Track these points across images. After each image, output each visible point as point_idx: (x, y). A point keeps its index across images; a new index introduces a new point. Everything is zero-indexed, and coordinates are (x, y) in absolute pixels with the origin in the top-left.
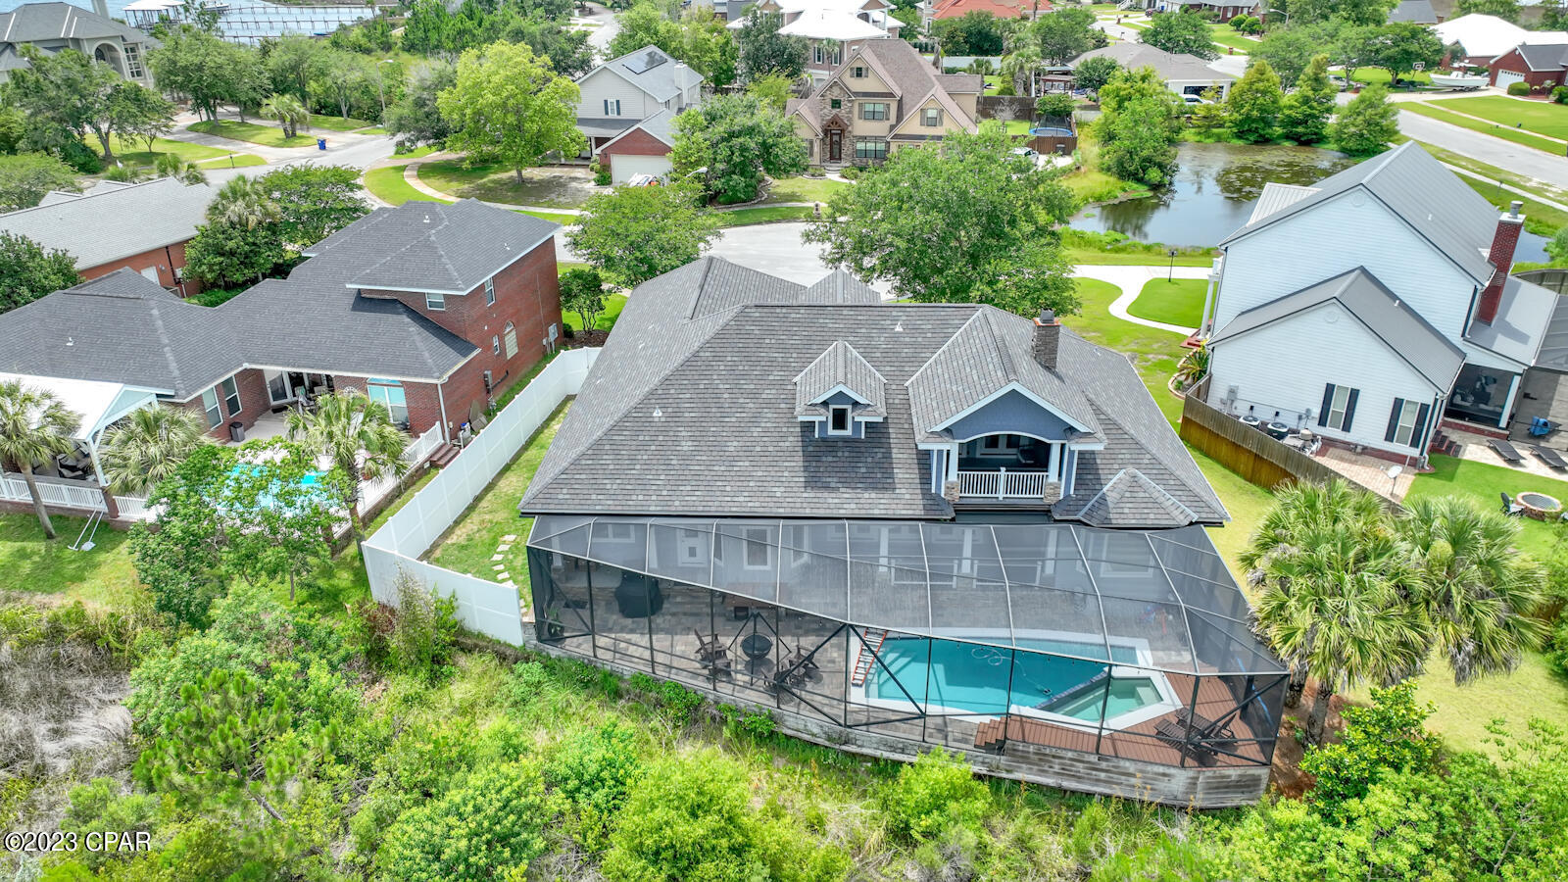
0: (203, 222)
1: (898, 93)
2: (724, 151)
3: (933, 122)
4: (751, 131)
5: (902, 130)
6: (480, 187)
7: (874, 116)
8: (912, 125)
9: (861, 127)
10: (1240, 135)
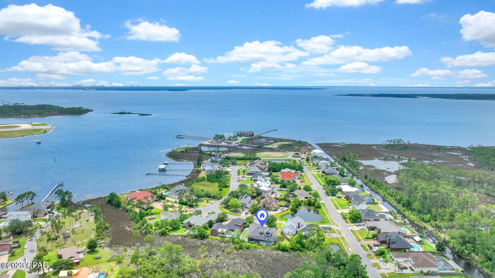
0: (217, 218)
1: (270, 202)
2: (254, 210)
3: (273, 206)
4: (256, 208)
5: (270, 206)
6: (231, 211)
7: (268, 204)
8: (271, 206)
9: (267, 205)
10: (308, 204)
